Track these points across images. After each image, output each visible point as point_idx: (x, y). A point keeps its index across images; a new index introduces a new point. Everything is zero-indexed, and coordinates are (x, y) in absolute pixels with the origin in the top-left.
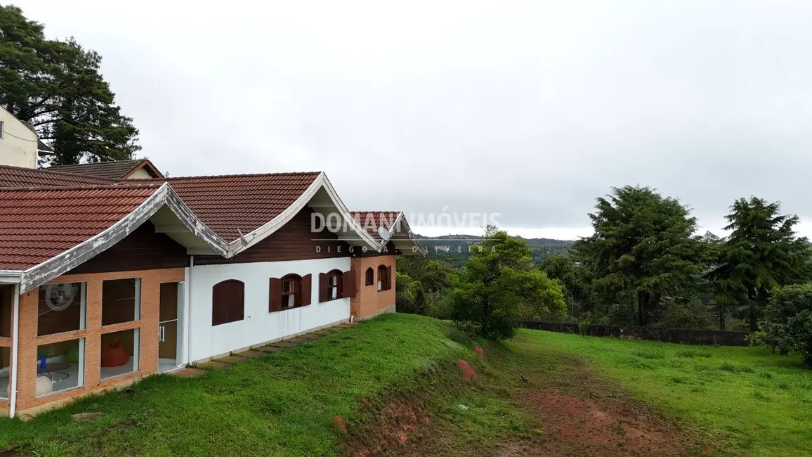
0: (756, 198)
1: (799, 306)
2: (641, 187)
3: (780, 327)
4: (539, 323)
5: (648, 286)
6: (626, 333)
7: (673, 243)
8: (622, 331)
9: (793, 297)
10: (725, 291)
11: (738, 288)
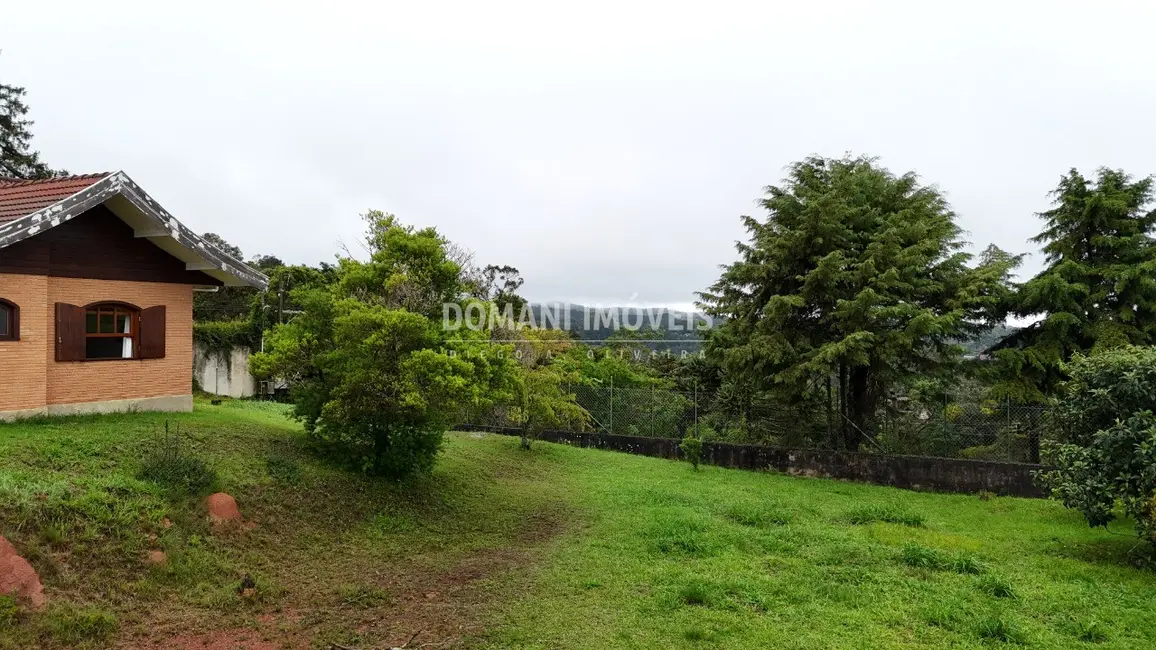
0: (1111, 172)
1: (1129, 402)
2: (853, 159)
3: (1079, 454)
4: (633, 441)
5: (824, 361)
6: (801, 464)
7: (883, 264)
8: (792, 458)
9: (1112, 377)
10: (1018, 372)
11: (1048, 367)
